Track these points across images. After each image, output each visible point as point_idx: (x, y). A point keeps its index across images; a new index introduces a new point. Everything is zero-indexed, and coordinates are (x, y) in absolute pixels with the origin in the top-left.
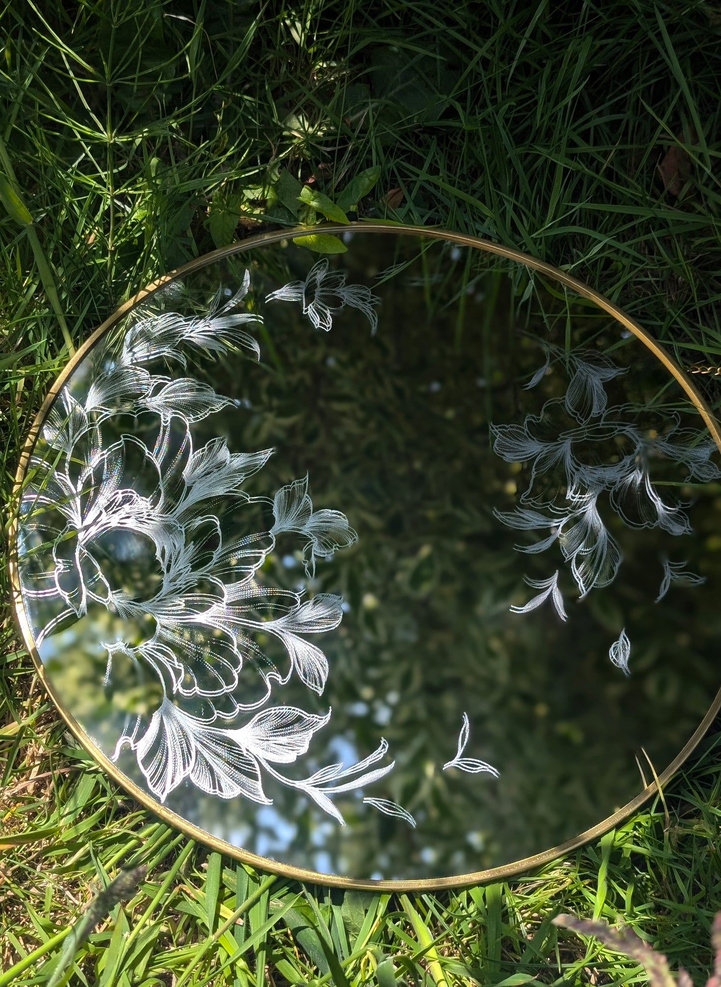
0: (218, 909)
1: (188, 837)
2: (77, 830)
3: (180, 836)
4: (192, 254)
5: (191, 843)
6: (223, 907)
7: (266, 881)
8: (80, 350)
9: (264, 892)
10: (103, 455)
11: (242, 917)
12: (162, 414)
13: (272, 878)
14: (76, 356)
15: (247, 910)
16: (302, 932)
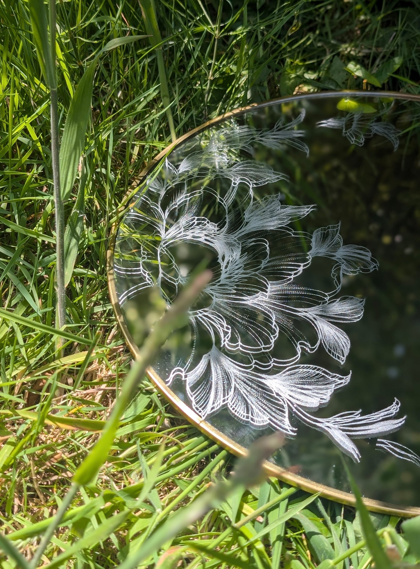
0: (241, 507)
1: (222, 447)
2: (133, 427)
3: (215, 447)
4: (265, 97)
5: (223, 453)
6: (246, 506)
7: (286, 492)
8: (180, 139)
9: (283, 500)
10: (186, 197)
11: (263, 516)
12: (232, 179)
13: (292, 490)
14: (176, 141)
15: (268, 511)
16: (316, 536)
